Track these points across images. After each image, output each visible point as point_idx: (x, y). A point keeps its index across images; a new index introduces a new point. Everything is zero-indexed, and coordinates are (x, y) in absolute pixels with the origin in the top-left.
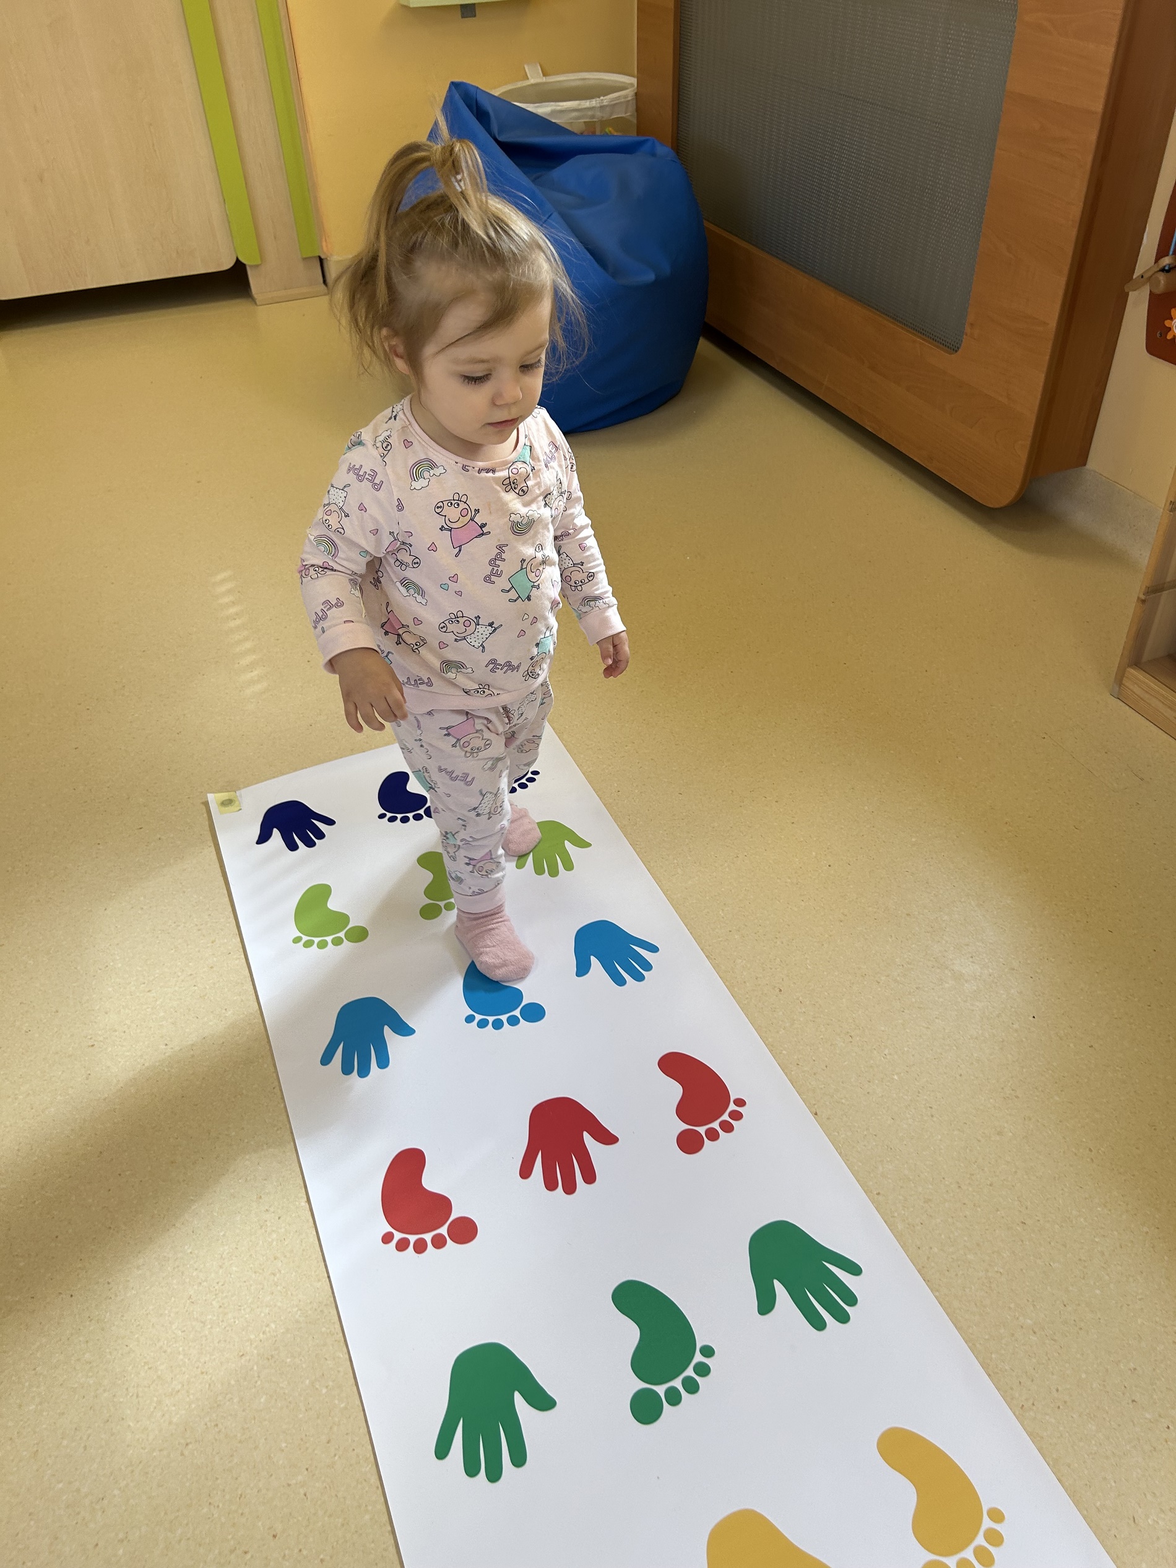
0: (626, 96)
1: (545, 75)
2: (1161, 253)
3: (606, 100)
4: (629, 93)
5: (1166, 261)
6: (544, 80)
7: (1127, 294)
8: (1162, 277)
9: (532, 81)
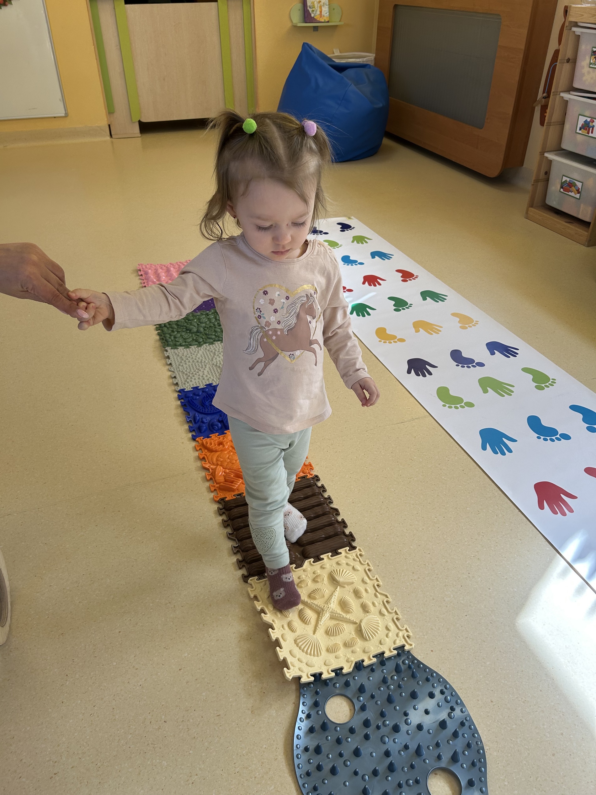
0: (371, 59)
1: (340, 52)
2: (544, 93)
3: (365, 59)
4: (373, 58)
5: (545, 95)
6: (340, 54)
7: (535, 108)
8: (543, 100)
9: (336, 54)
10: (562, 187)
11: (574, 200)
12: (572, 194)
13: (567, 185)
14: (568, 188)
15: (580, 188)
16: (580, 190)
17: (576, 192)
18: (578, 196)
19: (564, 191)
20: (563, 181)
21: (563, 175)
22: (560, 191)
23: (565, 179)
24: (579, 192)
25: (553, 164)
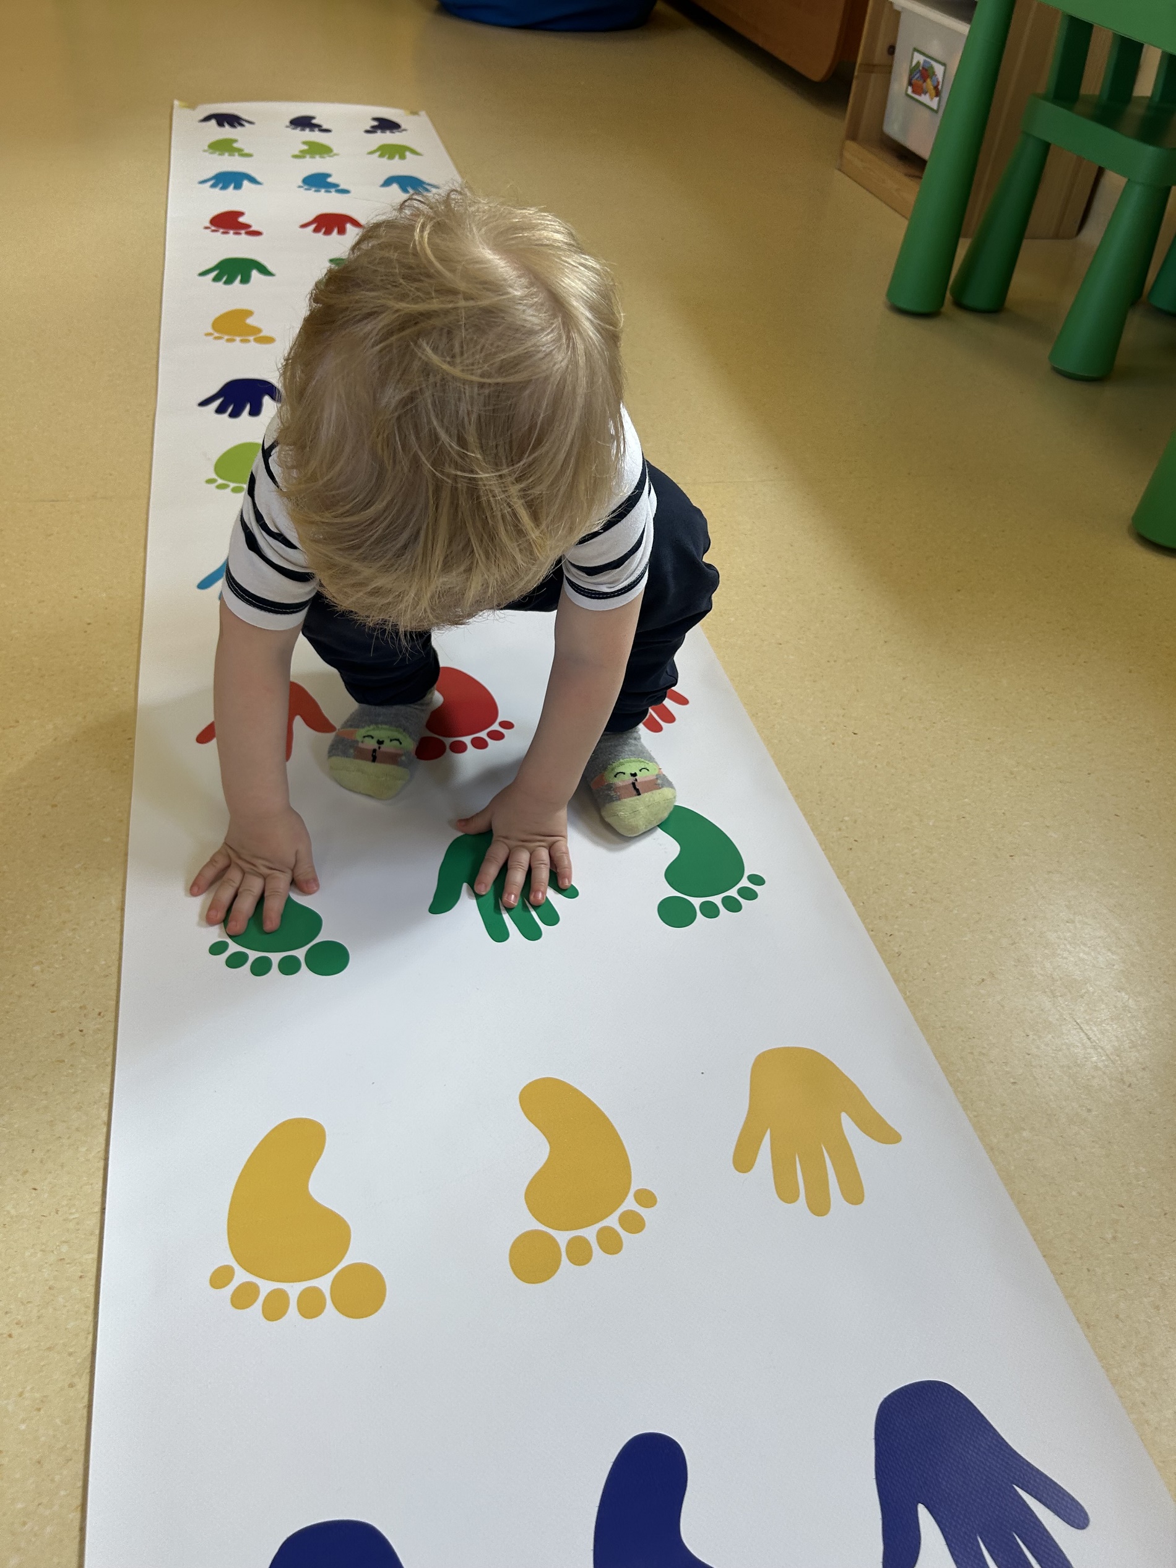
10: (910, 83)
11: (927, 114)
12: (925, 99)
13: (918, 75)
14: (921, 82)
15: (940, 80)
16: (940, 87)
17: (933, 92)
18: (934, 103)
19: (913, 92)
20: (914, 63)
21: (915, 50)
22: (908, 95)
23: (918, 58)
24: (938, 93)
25: (903, 17)
